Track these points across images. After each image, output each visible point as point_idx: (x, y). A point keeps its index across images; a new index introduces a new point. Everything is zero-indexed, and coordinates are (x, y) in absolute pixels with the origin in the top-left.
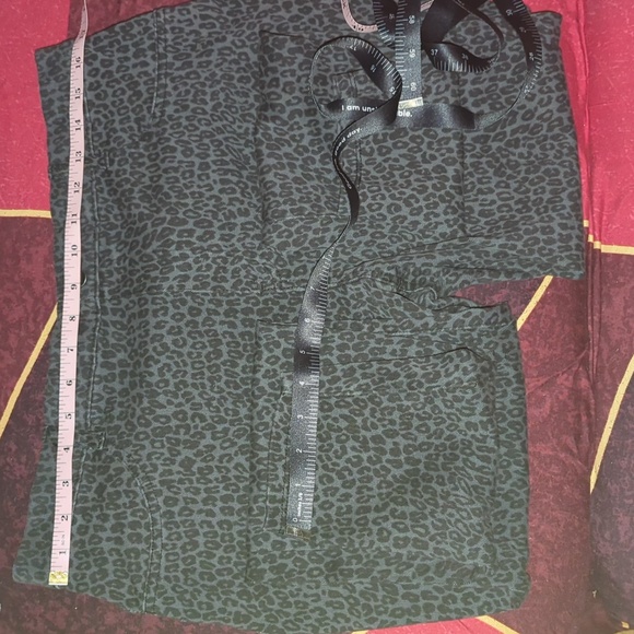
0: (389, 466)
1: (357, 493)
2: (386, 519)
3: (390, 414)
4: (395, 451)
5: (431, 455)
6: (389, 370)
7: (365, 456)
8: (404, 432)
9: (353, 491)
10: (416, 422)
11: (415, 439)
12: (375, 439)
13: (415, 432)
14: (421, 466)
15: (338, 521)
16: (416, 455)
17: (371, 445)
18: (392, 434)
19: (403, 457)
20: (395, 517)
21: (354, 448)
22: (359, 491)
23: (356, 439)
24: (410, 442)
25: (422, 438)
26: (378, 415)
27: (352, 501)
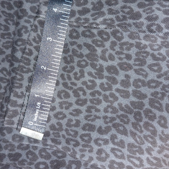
0: (117, 94)
1: (87, 111)
2: (106, 142)
3: (129, 49)
4: (125, 83)
5: (157, 93)
6: (132, 10)
7: (98, 82)
8: (137, 67)
9: (84, 108)
10: (150, 61)
11: (146, 76)
12: (110, 69)
13: (147, 69)
14: (146, 101)
15: (67, 130)
16: (144, 90)
17: (106, 73)
18: (126, 67)
19: (131, 89)
20: (114, 143)
21: (90, 74)
22: (89, 110)
23: (93, 66)
24: (141, 77)
25: (152, 76)
26: (117, 48)
27: (81, 117)
